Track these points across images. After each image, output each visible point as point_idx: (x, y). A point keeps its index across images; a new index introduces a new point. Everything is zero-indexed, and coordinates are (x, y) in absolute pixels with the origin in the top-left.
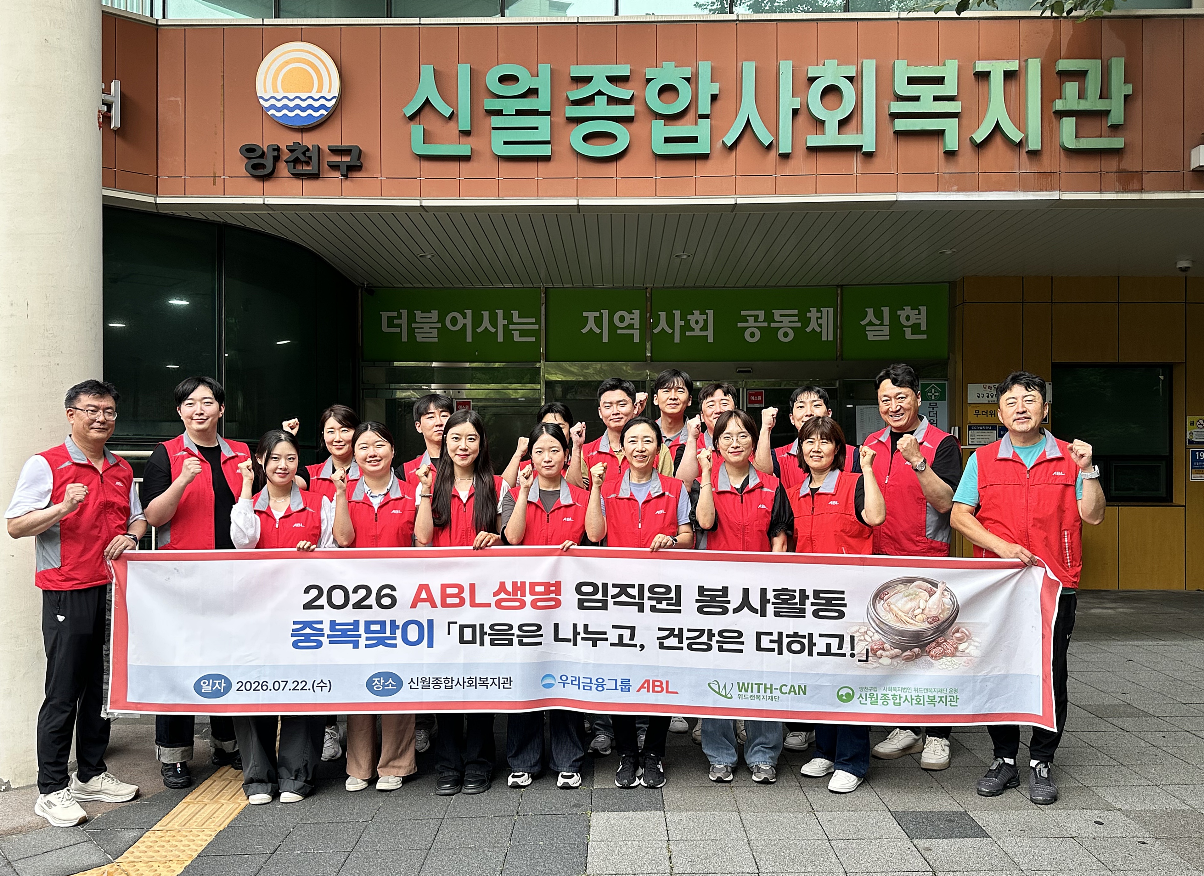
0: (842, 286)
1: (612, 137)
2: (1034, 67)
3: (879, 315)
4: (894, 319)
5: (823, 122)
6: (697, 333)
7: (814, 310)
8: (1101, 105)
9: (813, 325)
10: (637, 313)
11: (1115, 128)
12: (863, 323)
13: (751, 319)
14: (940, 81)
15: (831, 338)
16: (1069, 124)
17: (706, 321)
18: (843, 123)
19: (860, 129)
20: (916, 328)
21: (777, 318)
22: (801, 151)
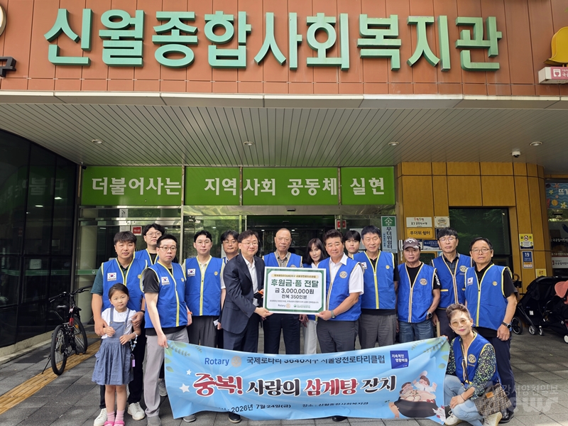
0: (340, 167)
1: (182, 55)
2: (443, 20)
3: (359, 182)
4: (367, 184)
5: (316, 50)
6: (267, 190)
7: (326, 179)
8: (484, 44)
9: (326, 187)
10: (235, 180)
11: (493, 58)
12: (352, 186)
13: (295, 184)
14: (387, 27)
15: (336, 194)
16: (466, 54)
17: (271, 184)
18: (329, 52)
19: (339, 55)
20: (378, 189)
21: (308, 183)
22: (304, 67)
